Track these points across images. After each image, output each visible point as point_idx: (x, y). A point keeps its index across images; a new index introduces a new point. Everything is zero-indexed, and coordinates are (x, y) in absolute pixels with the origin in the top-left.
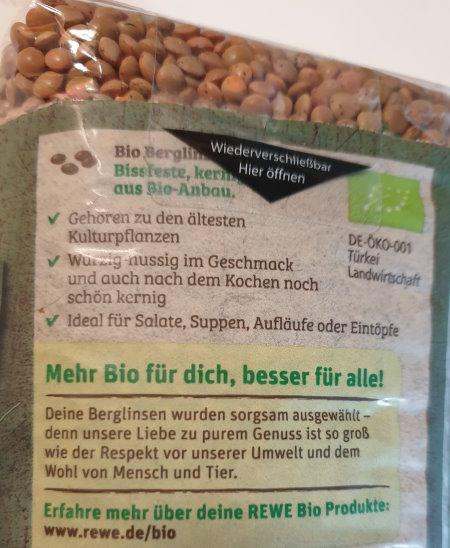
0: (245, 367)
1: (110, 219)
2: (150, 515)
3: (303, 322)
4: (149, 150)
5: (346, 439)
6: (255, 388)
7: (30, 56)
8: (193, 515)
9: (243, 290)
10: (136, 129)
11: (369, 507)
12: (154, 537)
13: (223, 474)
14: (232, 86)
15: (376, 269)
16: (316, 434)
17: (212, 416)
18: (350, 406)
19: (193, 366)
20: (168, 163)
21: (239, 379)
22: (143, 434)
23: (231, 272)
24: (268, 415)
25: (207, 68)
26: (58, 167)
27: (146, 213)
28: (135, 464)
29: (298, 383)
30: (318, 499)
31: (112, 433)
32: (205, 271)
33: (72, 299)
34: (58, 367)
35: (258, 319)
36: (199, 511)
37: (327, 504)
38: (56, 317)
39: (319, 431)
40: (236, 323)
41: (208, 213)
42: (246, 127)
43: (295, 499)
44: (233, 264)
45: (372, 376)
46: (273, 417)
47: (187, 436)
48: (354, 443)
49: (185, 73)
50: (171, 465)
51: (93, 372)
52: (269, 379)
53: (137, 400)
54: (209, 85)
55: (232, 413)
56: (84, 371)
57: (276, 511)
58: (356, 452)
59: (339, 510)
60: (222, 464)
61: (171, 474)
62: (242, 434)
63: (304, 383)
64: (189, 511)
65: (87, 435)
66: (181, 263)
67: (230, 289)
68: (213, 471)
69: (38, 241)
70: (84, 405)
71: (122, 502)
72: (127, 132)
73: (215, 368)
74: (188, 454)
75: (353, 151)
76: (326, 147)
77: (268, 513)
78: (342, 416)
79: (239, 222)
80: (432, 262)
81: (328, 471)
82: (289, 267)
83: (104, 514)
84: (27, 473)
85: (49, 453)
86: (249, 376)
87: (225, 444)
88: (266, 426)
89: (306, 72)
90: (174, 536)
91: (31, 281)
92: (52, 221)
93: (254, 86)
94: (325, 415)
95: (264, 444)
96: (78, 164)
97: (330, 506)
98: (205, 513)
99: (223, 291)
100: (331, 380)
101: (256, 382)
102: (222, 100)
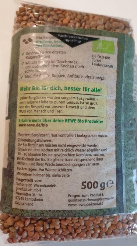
0: (65, 86)
1: (35, 53)
2: (42, 121)
3: (80, 76)
4: (44, 37)
5: (91, 104)
6: (67, 91)
7: (20, 18)
8: (52, 121)
9: (65, 68)
10: (41, 33)
11: (97, 122)
12: (43, 126)
13: (59, 112)
14: (65, 21)
15: (100, 63)
16: (83, 103)
17: (57, 98)
18: (93, 97)
19: (52, 86)
20: (48, 40)
21: (63, 89)
22: (40, 102)
23: (62, 64)
24: (70, 98)
25: (60, 18)
26: (24, 42)
27: (42, 51)
28: (39, 109)
29: (78, 90)
30: (83, 119)
31: (34, 102)
32: (56, 64)
33: (26, 72)
34: (23, 87)
35: (68, 75)
36: (53, 120)
37: (86, 120)
38: (23, 76)
39: (84, 102)
40: (63, 76)
41: (57, 51)
42: (67, 31)
43: (77, 118)
44: (62, 62)
45: (98, 90)
46: (72, 98)
47: (51, 103)
48: (93, 106)
49: (54, 19)
50: (47, 109)
51: (30, 88)
52: (71, 89)
53: (39, 94)
54: (60, 22)
55: (62, 97)
56: (28, 88)
57: (72, 121)
58: (94, 108)
59: (89, 122)
60: (59, 109)
61: (47, 111)
62: (64, 102)
63: (80, 90)
64: (51, 120)
65: (28, 103)
66: (50, 62)
67: (62, 68)
68: (57, 111)
69: (20, 60)
70: (27, 96)
71: (36, 118)
72: (39, 33)
73: (57, 86)
74: (51, 107)
75: (95, 35)
76: (88, 34)
77: (70, 121)
78: (90, 99)
79: (65, 52)
80: (117, 62)
81: (86, 112)
82: (76, 62)
83: (31, 121)
84: (16, 113)
85: (20, 107)
86: (66, 88)
87: (59, 105)
88: (70, 100)
89: (85, 17)
90: (47, 126)
91: (18, 69)
92: (23, 55)
93: (71, 21)
94: (85, 99)
95: (69, 105)
96: (28, 41)
97: (86, 121)
98: (55, 121)
99: (60, 68)
100: (87, 90)
101: (67, 90)
102: (63, 25)
